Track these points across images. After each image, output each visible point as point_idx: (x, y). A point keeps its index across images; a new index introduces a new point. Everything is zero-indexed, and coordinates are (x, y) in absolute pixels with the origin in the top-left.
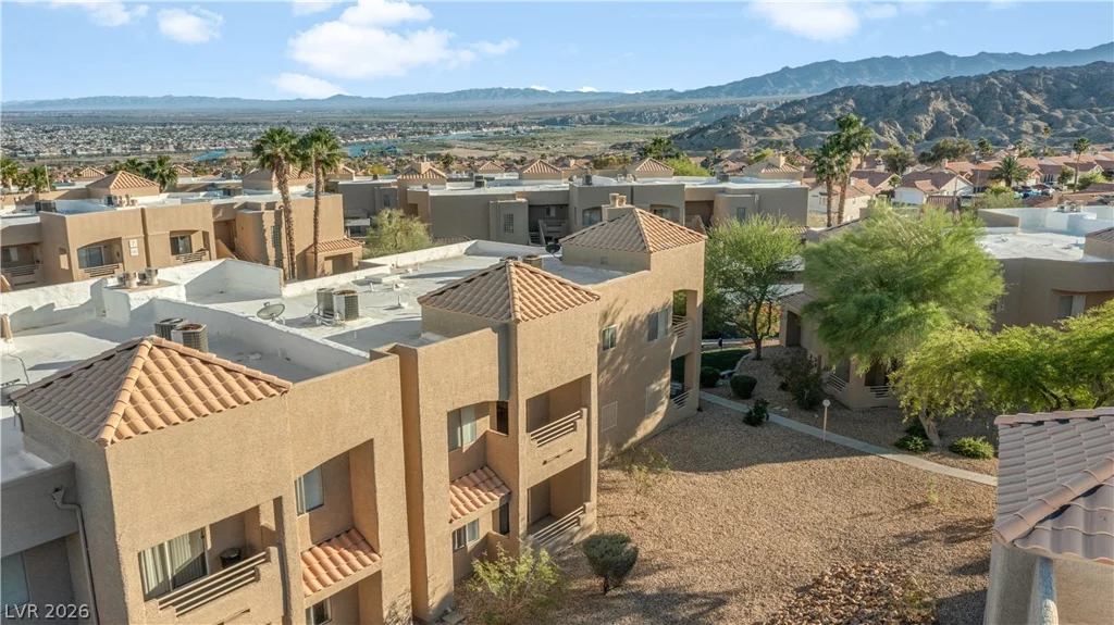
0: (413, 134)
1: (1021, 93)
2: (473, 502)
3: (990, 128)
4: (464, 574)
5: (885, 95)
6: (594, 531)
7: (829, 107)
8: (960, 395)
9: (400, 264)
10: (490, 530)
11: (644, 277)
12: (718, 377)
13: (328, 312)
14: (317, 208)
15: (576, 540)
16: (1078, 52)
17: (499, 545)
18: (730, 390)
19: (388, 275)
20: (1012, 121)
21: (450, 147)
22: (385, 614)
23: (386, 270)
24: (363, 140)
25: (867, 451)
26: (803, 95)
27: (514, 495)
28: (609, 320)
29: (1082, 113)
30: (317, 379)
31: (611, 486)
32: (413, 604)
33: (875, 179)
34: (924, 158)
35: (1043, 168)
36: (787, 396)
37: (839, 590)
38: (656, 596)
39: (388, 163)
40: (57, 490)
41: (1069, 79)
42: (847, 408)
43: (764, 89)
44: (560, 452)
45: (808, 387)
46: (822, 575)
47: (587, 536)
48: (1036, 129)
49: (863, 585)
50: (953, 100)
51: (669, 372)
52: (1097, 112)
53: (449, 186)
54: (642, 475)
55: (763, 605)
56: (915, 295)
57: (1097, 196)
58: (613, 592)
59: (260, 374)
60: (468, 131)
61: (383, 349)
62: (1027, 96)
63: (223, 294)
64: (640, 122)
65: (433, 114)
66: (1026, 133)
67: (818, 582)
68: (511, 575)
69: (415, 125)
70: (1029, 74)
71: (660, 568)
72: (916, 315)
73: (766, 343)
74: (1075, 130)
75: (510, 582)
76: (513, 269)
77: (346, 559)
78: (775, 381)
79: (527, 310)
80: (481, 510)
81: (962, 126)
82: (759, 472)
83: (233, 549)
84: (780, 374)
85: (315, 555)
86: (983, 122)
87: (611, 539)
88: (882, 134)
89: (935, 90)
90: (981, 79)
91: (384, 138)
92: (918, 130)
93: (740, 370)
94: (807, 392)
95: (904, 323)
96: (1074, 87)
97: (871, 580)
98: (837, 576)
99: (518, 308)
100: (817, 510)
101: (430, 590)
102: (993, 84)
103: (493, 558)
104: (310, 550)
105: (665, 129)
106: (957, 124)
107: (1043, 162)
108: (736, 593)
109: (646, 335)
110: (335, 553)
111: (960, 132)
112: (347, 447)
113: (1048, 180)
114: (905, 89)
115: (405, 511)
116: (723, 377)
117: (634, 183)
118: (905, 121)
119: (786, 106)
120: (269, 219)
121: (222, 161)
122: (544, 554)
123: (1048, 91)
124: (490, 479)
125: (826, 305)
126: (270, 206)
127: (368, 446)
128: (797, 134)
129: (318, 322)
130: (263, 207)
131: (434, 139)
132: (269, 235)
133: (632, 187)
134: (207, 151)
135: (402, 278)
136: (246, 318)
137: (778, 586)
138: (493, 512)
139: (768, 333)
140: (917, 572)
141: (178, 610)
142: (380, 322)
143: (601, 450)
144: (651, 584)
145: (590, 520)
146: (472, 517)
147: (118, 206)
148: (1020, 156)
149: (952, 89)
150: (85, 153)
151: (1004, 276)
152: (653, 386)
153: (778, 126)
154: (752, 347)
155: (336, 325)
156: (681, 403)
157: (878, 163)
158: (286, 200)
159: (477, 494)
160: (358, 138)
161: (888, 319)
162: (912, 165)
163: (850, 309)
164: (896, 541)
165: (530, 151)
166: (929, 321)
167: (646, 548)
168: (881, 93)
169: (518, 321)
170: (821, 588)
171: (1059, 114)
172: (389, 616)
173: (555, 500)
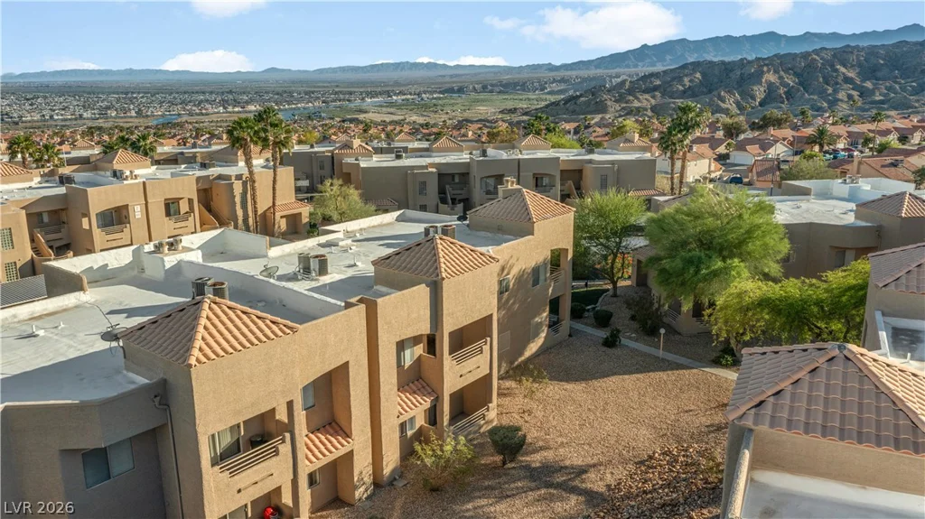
0: (334, 101)
1: (838, 67)
2: (412, 403)
3: (812, 97)
4: (408, 452)
5: (726, 69)
6: (494, 424)
7: (680, 79)
8: (754, 326)
9: (349, 230)
10: (423, 423)
11: (529, 240)
12: (584, 310)
13: (307, 270)
14: (275, 178)
15: (482, 430)
16: (887, 32)
17: (431, 433)
18: (593, 321)
19: (343, 240)
20: (830, 90)
21: (366, 112)
22: (356, 479)
23: (340, 235)
24: (293, 106)
25: (691, 365)
26: (659, 68)
27: (441, 398)
28: (505, 272)
29: (888, 84)
30: (314, 322)
31: (506, 392)
32: (374, 472)
33: (714, 143)
34: (753, 127)
35: (850, 134)
36: (635, 325)
37: (665, 463)
38: (540, 467)
39: (314, 128)
40: (156, 396)
41: (877, 55)
42: (679, 334)
43: (627, 62)
44: (471, 369)
45: (650, 319)
46: (654, 453)
47: (490, 427)
48: (850, 97)
49: (681, 459)
50: (782, 73)
51: (548, 309)
52: (900, 84)
53: (375, 158)
54: (529, 383)
55: (612, 473)
56: (725, 253)
57: (889, 160)
58: (509, 465)
59: (279, 320)
60: (381, 99)
61: (353, 300)
62: (843, 70)
63: (225, 254)
64: (524, 90)
65: (352, 84)
66: (842, 101)
67: (651, 457)
68: (439, 453)
69: (336, 93)
70: (844, 52)
71: (541, 448)
72: (725, 268)
73: (621, 283)
74: (882, 98)
75: (440, 457)
76: (439, 241)
77: (330, 442)
78: (627, 313)
79: (449, 271)
80: (416, 409)
81: (790, 95)
82: (613, 382)
83: (257, 435)
84: (630, 309)
85: (309, 438)
86: (807, 92)
87: (508, 428)
88: (724, 102)
89: (767, 65)
90: (805, 55)
91: (310, 104)
92: (753, 98)
93: (600, 306)
94: (649, 322)
95: (715, 274)
96: (882, 62)
97: (687, 456)
98: (663, 454)
99: (443, 270)
100: (653, 408)
101: (384, 463)
102: (815, 60)
103: (427, 441)
104: (307, 436)
105: (544, 97)
106: (785, 93)
107: (851, 129)
108: (594, 466)
109: (531, 282)
110: (323, 438)
111: (788, 100)
112: (333, 367)
113: (854, 144)
114: (743, 63)
115: (368, 410)
116: (588, 310)
117: (520, 156)
118: (743, 91)
119: (645, 78)
120: (238, 188)
121: (175, 124)
122: (462, 439)
123: (860, 65)
124: (424, 387)
125: (662, 260)
126: (239, 177)
127: (346, 365)
128: (653, 102)
129: (300, 277)
130: (233, 178)
131: (352, 105)
132: (238, 200)
133: (519, 159)
134: (163, 116)
135: (353, 241)
136: (252, 276)
137: (625, 462)
138: (425, 411)
139: (622, 276)
140: (719, 450)
141: (230, 473)
142: (343, 277)
143: (499, 366)
144: (536, 459)
145: (492, 415)
146: (412, 413)
147: (124, 179)
148: (833, 124)
149: (781, 64)
150: (60, 117)
151: (790, 239)
152: (536, 319)
153: (638, 95)
154: (610, 287)
155: (312, 280)
156: (556, 331)
157: (718, 129)
158: (251, 173)
159: (415, 398)
160: (289, 105)
161: (704, 271)
162: (744, 132)
163: (678, 263)
164: (706, 429)
165: (432, 115)
166: (733, 273)
167: (532, 435)
168: (723, 67)
169: (443, 279)
170: (653, 461)
171: (869, 85)
172: (358, 481)
173: (468, 402)
